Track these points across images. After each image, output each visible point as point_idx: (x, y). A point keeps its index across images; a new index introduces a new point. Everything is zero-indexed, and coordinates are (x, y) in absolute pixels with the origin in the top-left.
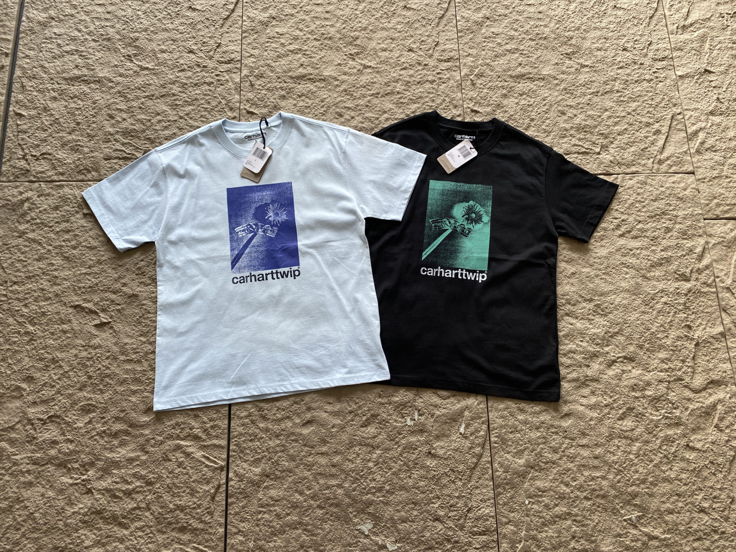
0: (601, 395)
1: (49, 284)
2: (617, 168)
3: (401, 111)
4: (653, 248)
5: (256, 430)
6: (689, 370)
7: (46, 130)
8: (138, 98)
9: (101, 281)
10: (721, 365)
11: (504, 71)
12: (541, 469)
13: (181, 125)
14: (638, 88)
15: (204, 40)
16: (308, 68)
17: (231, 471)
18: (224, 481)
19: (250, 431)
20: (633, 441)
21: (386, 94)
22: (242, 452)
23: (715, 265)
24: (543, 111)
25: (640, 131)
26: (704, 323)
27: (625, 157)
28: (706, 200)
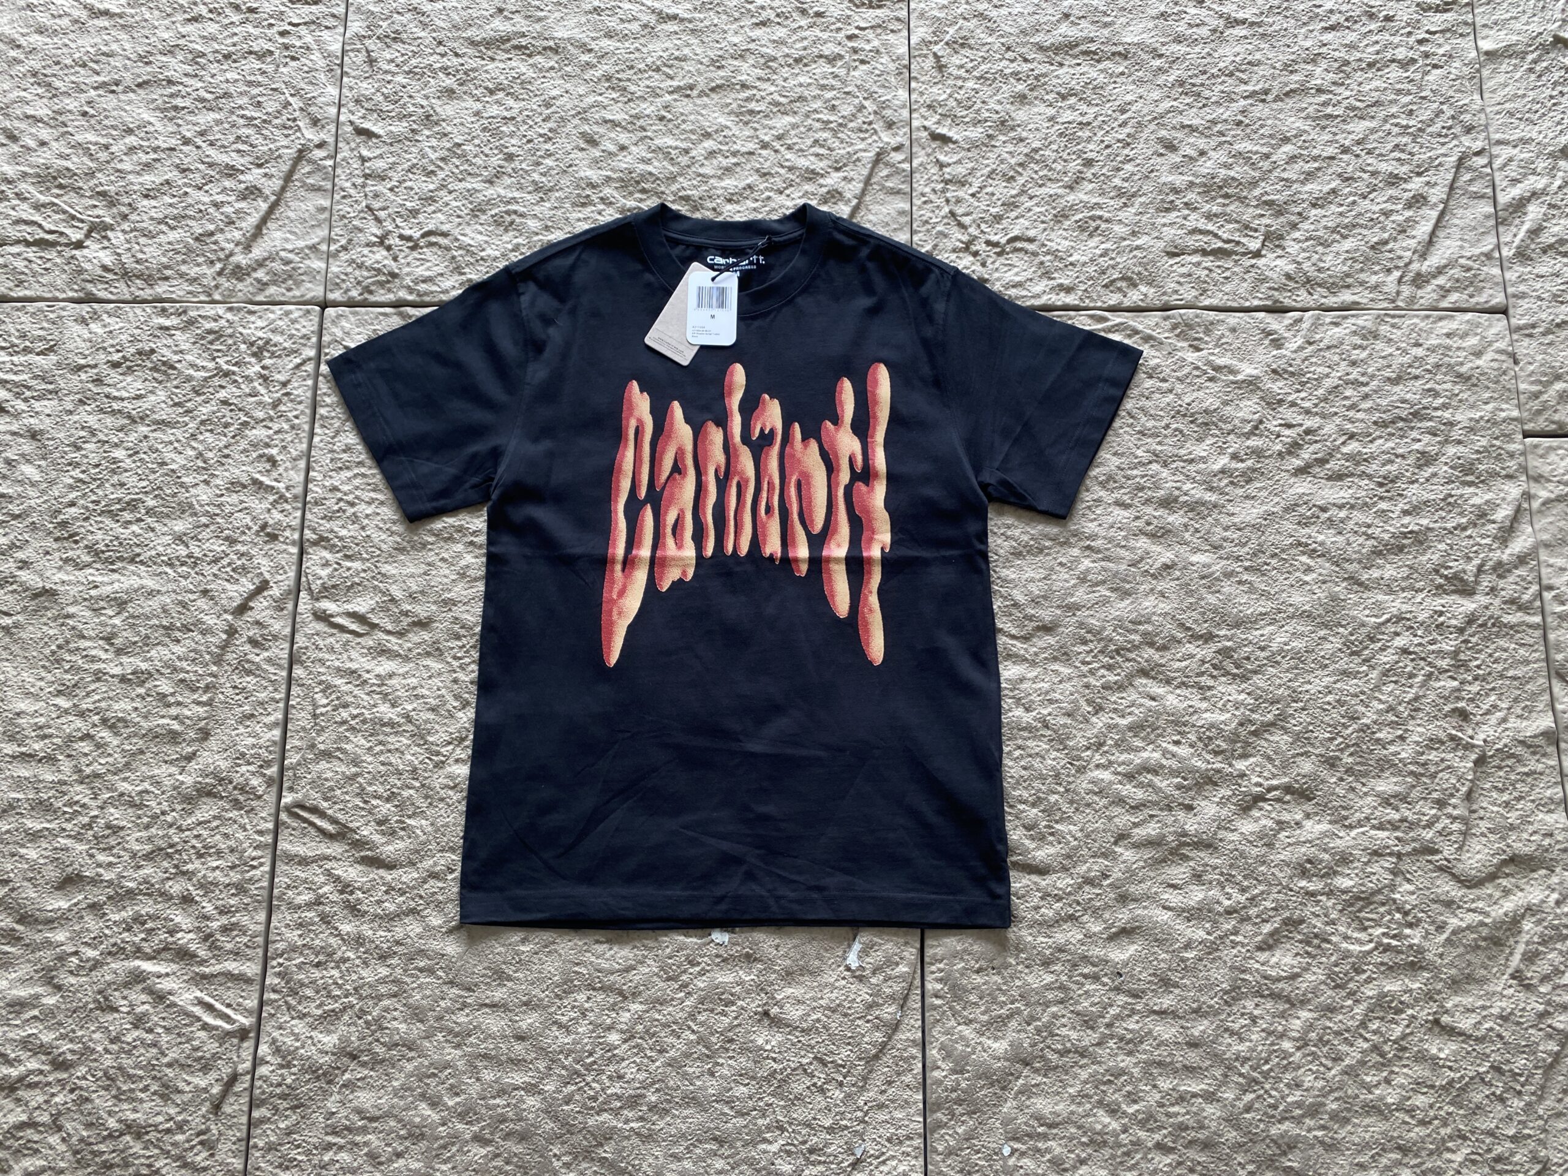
0: (1219, 883)
2: (1303, 293)
3: (748, 132)
4: (1383, 505)
5: (332, 941)
6: (1455, 826)
8: (79, 88)
10: (1541, 816)
11: (1023, 32)
12: (1049, 1069)
13: (186, 161)
14: (1375, 83)
16: (517, 18)
17: (264, 1038)
18: (248, 1065)
19: (317, 942)
20: (1293, 1005)
21: (713, 90)
22: (294, 993)
23: (1543, 555)
24: (1119, 141)
25: (1371, 196)
26: (1504, 705)
27: (1327, 265)
28: (1532, 383)
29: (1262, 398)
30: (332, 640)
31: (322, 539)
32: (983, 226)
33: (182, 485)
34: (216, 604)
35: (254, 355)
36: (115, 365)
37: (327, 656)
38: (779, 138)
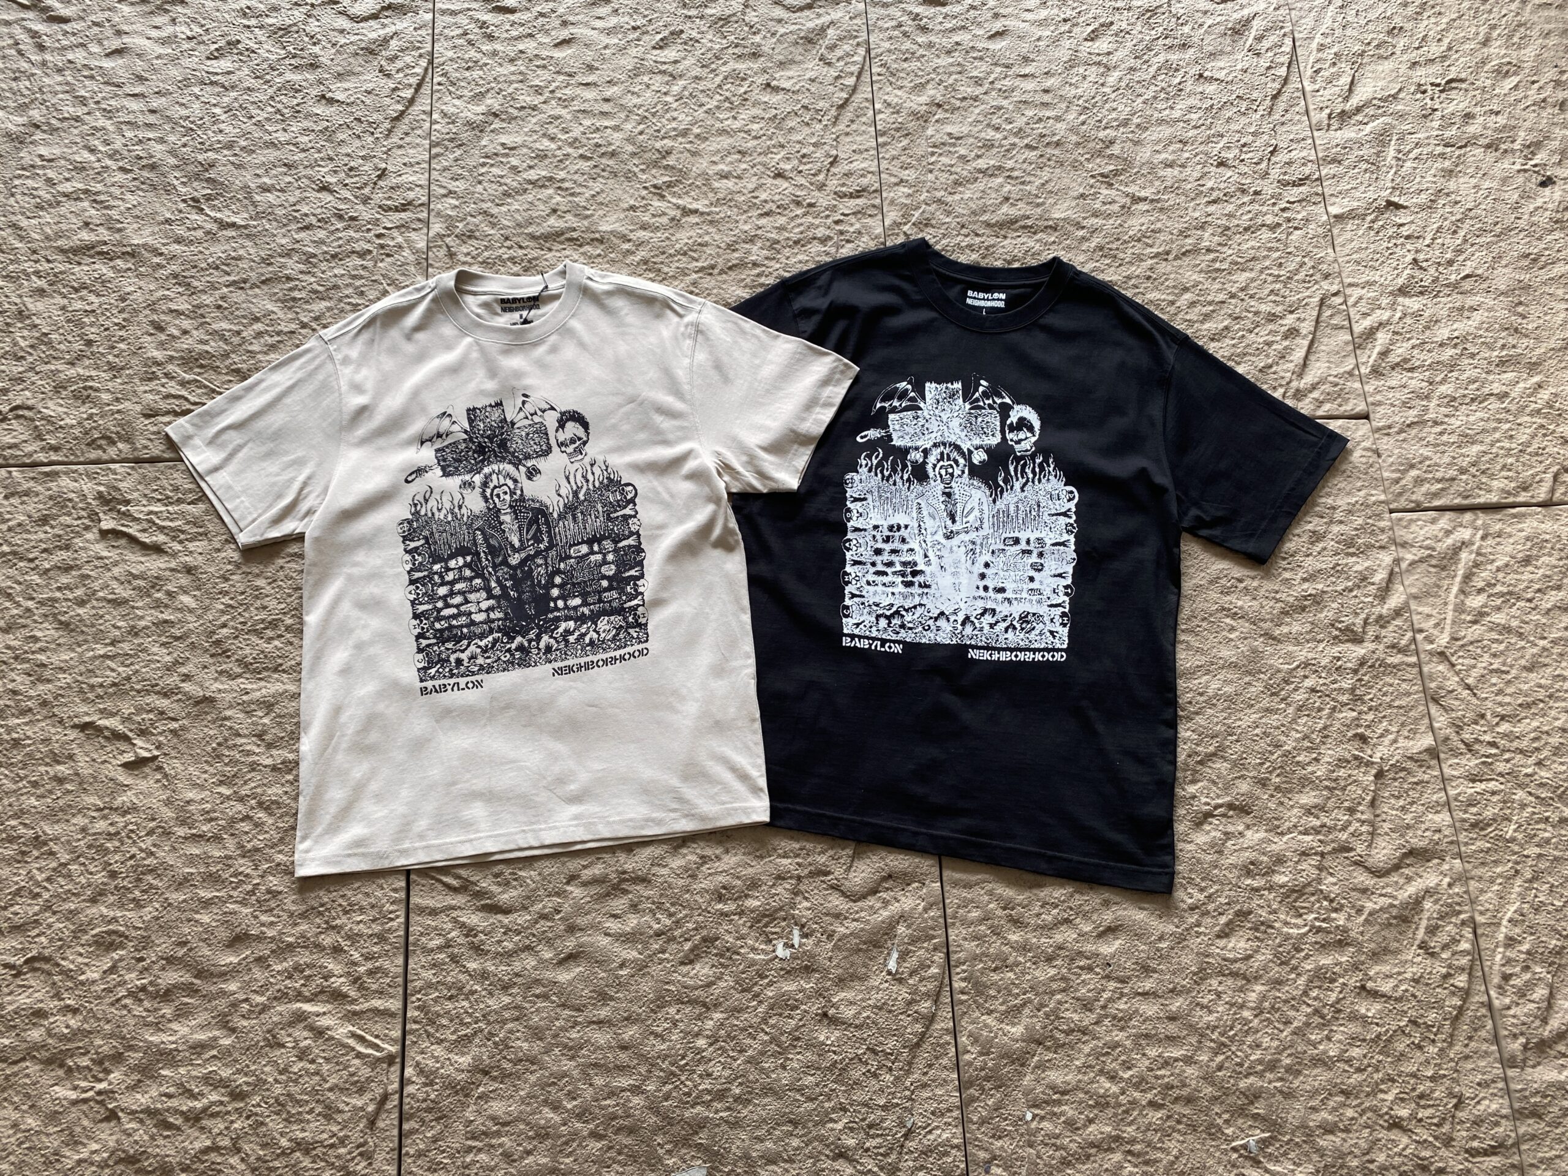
0: (1182, 884)
1: (27, 680)
4: (1286, 574)
5: (461, 977)
6: (1364, 828)
7: (22, 357)
8: (213, 287)
9: (137, 671)
10: (1430, 816)
11: (974, 213)
12: (1058, 1047)
14: (1251, 243)
15: (352, 164)
16: (568, 216)
17: (409, 1062)
18: (396, 1086)
19: (449, 979)
20: (1249, 981)
21: (730, 268)
22: (432, 1022)
23: (1414, 606)
25: (1256, 331)
26: (1394, 729)
28: (1393, 471)
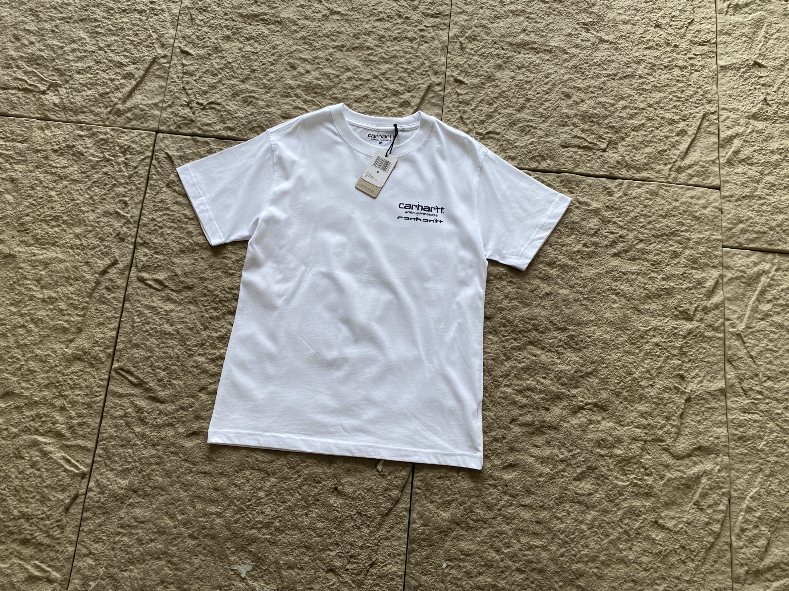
0: (558, 446)
2: (624, 170)
3: (368, 70)
4: (653, 275)
5: (130, 435)
6: (673, 430)
8: (52, 19)
10: (715, 429)
11: (503, 36)
12: (469, 528)
13: (99, 58)
14: (667, 76)
16: (264, 6)
17: (92, 479)
18: (83, 491)
19: (123, 435)
20: (588, 508)
21: (353, 49)
22: (109, 458)
23: (727, 304)
24: (544, 91)
25: (661, 128)
26: (702, 375)
27: (637, 159)
28: (729, 223)
29: (600, 219)
30: (145, 291)
31: (145, 243)
32: (475, 125)
33: (81, 211)
34: (92, 269)
35: (122, 152)
36: (55, 151)
37: (142, 299)
38: (383, 74)
